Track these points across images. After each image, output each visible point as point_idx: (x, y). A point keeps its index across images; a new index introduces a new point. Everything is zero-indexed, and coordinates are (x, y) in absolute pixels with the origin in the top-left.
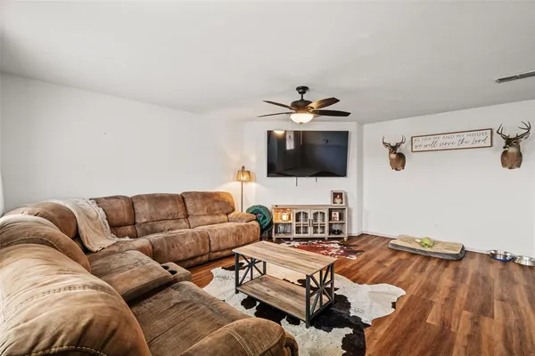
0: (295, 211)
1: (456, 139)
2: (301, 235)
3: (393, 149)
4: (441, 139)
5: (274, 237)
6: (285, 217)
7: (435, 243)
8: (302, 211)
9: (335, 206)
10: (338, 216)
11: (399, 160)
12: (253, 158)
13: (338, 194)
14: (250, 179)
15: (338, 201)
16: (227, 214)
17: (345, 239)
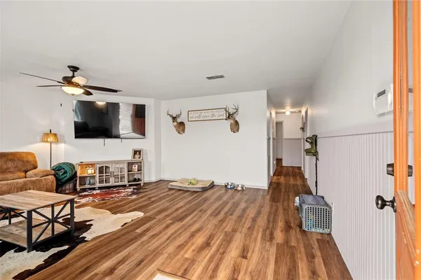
0: (98, 166)
1: (210, 113)
2: (104, 185)
3: (174, 119)
4: (203, 114)
5: (78, 188)
6: (90, 171)
7: (198, 182)
8: (104, 165)
9: (134, 160)
10: (137, 168)
11: (181, 127)
12: (63, 123)
13: (137, 151)
14: (57, 141)
15: (137, 156)
16: (26, 172)
17: (142, 185)
